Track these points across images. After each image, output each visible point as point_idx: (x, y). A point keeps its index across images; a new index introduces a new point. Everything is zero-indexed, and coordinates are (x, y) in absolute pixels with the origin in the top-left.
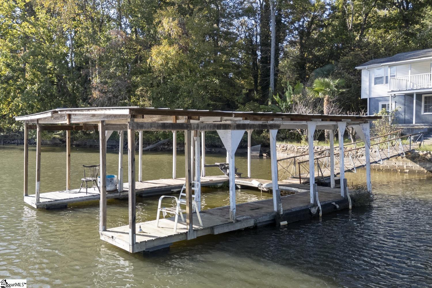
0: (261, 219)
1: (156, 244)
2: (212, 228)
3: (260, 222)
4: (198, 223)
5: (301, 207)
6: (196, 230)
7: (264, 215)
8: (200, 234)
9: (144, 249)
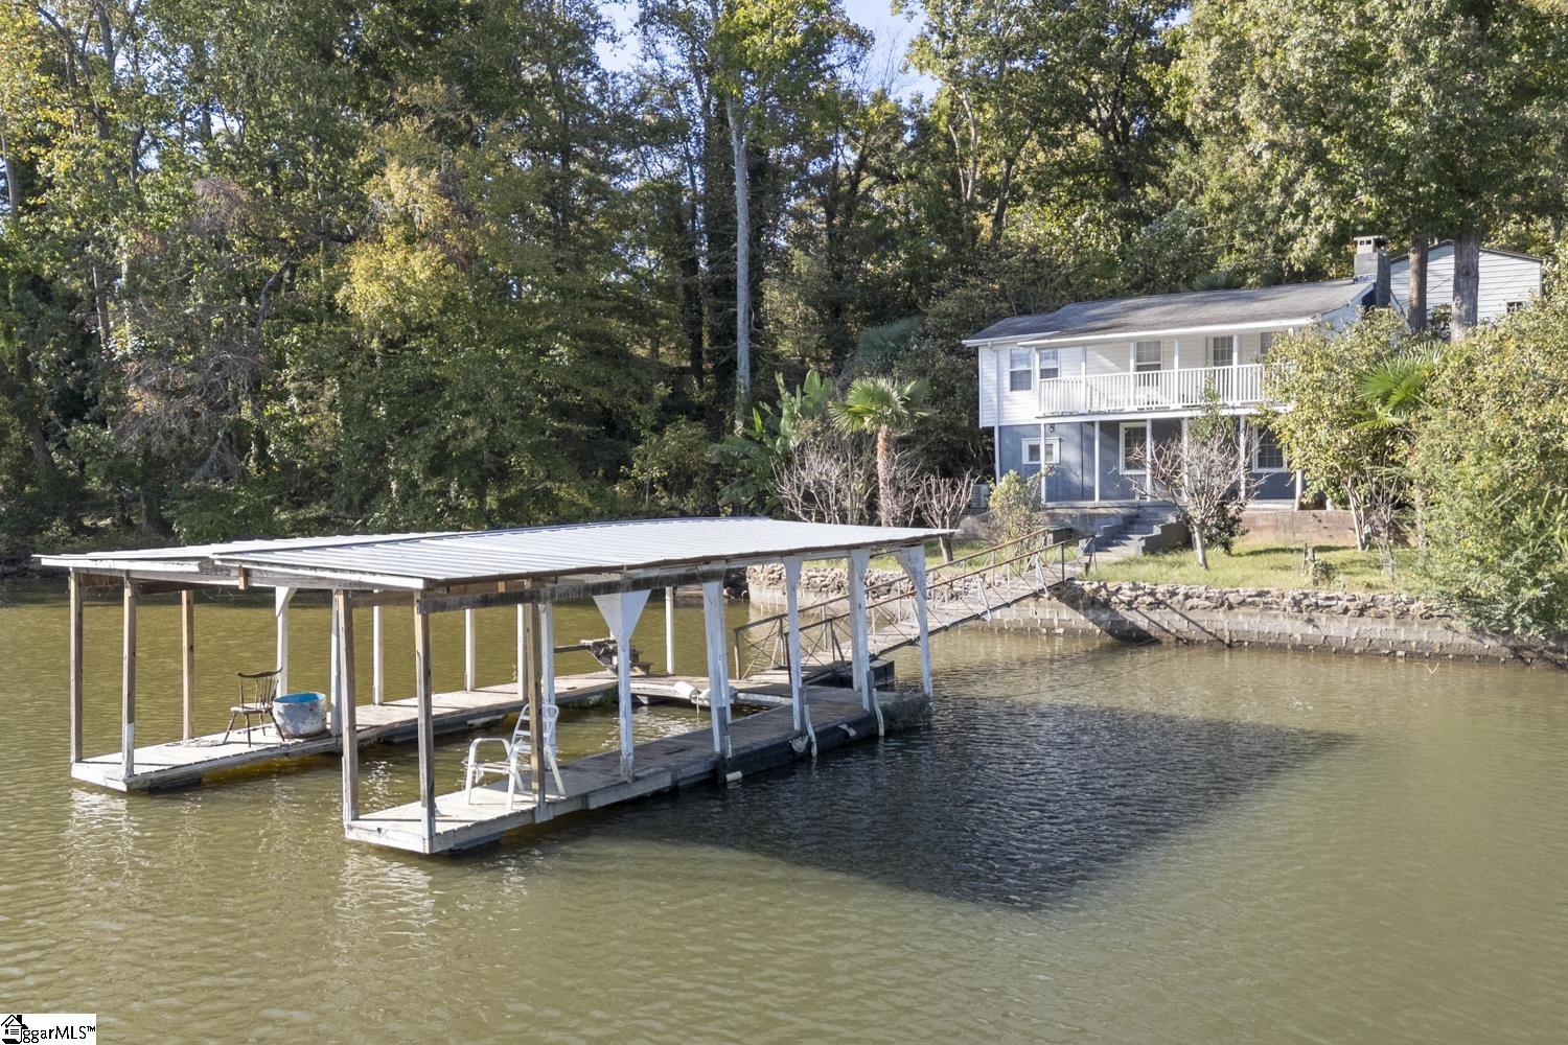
0: (686, 772)
1: (474, 835)
2: (585, 797)
3: (684, 779)
4: (555, 790)
5: (774, 740)
6: (553, 803)
7: (693, 763)
8: (561, 811)
9: (451, 845)
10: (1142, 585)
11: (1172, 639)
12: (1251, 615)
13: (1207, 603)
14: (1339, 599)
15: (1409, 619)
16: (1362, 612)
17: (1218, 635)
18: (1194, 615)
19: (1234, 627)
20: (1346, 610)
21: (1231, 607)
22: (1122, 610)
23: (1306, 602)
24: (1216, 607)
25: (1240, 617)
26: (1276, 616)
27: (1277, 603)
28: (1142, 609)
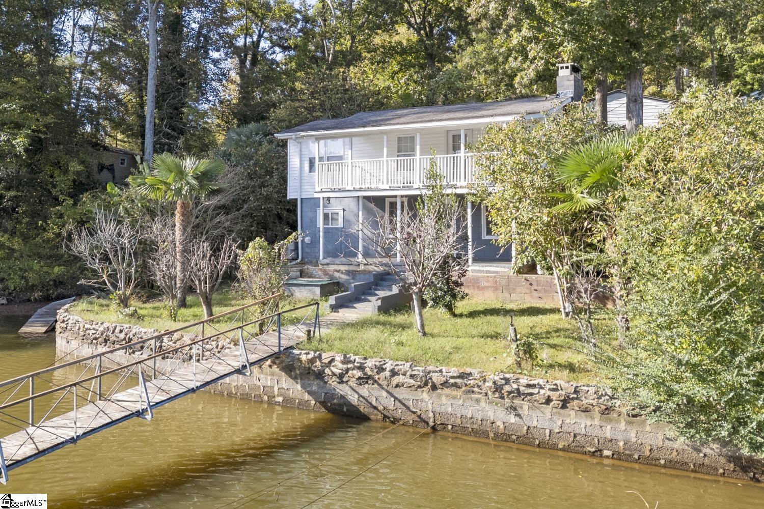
10: (352, 358)
11: (380, 417)
12: (454, 398)
13: (412, 381)
14: (541, 388)
15: (615, 415)
16: (565, 403)
17: (423, 416)
18: (401, 394)
19: (438, 410)
20: (548, 401)
21: (434, 388)
22: (333, 382)
23: (507, 388)
24: (420, 387)
25: (444, 400)
26: (478, 401)
27: (478, 386)
28: (353, 383)
